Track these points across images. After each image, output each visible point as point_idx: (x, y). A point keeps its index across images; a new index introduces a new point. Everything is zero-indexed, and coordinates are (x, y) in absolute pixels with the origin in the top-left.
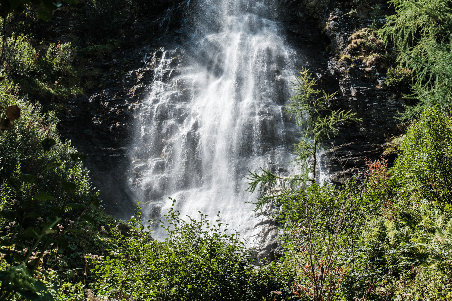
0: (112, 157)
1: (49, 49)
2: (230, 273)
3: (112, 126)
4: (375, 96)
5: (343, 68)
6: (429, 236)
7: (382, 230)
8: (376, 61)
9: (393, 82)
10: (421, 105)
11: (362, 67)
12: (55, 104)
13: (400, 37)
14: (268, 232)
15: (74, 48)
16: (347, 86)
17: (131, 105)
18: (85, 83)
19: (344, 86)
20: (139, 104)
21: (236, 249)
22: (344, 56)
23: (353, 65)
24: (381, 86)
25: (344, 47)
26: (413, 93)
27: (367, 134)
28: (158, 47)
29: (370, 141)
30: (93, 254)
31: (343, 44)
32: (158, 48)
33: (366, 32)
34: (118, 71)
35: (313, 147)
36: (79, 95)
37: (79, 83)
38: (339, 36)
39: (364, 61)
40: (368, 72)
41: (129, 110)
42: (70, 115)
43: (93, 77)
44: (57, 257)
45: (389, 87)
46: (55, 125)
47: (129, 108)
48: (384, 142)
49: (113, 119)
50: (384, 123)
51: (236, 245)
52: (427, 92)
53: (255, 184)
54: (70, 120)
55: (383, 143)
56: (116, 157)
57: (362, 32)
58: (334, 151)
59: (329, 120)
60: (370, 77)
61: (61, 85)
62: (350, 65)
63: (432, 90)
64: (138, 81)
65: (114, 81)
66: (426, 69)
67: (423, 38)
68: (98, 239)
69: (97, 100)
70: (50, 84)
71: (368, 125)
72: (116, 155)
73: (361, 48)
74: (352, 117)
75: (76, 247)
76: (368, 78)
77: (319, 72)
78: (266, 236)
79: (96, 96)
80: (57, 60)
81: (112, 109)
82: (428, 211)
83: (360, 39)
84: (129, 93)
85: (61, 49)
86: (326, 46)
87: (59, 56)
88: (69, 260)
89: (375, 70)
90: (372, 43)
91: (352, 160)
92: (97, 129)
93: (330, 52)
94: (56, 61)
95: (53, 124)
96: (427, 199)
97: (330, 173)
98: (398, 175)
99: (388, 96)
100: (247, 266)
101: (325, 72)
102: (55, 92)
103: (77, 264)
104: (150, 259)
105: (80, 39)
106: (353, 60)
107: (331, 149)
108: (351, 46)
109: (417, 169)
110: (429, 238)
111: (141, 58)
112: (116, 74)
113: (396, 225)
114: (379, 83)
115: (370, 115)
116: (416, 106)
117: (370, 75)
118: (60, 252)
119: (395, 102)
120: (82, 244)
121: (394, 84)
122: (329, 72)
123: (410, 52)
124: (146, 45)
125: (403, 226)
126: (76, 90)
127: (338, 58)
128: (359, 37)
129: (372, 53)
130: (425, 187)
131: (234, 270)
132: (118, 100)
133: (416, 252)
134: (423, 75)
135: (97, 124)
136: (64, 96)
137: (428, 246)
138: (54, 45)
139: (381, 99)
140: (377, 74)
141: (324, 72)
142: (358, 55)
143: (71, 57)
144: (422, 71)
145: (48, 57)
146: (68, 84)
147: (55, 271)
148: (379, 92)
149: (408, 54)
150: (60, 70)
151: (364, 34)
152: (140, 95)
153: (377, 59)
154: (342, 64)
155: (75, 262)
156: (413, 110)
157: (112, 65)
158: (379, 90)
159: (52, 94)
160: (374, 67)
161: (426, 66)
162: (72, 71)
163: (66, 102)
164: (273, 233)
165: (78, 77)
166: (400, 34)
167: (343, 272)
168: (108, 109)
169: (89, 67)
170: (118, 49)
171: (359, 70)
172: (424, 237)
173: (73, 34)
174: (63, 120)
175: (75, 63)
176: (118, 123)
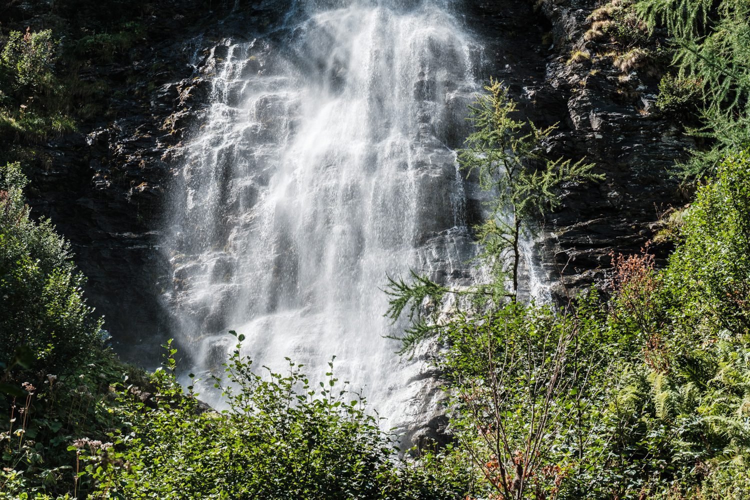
0: (132, 251)
1: (10, 43)
2: (347, 475)
3: (131, 192)
4: (637, 129)
5: (576, 76)
6: (732, 402)
7: (643, 391)
8: (639, 63)
9: (672, 103)
10: (720, 148)
11: (612, 75)
12: (20, 150)
13: (679, 18)
14: (431, 394)
15: (58, 40)
16: (584, 110)
17: (168, 150)
18: (78, 108)
19: (578, 111)
20: (183, 149)
21: (359, 430)
22: (578, 53)
23: (595, 71)
24: (649, 111)
25: (578, 36)
26: (704, 125)
27: (621, 203)
28: (219, 36)
29: (628, 217)
30: (92, 438)
31: (575, 30)
32: (219, 40)
33: (620, 8)
34: (142, 84)
35: (513, 232)
36: (67, 132)
37: (68, 107)
38: (569, 14)
39: (616, 63)
40: (624, 85)
41: (165, 160)
42: (50, 170)
43: (94, 95)
44: (22, 445)
45: (664, 114)
46: (21, 191)
47: (164, 155)
48: (654, 218)
49: (134, 177)
50: (655, 182)
51: (360, 423)
52: (732, 124)
53: (401, 303)
54: (50, 179)
55: (652, 221)
56: (139, 250)
57: (612, 6)
58: (559, 237)
59: (541, 180)
60: (627, 95)
61: (32, 111)
62: (589, 70)
63: (741, 120)
64: (182, 103)
65: (134, 103)
66: (728, 80)
67: (725, 20)
68: (103, 409)
69: (101, 142)
70: (12, 110)
71: (623, 186)
72: (139, 247)
73: (610, 37)
74: (586, 172)
75: (61, 426)
76: (624, 95)
77: (529, 84)
78: (427, 401)
79: (101, 132)
80: (24, 64)
81: (131, 158)
82: (730, 354)
83: (607, 21)
84: (164, 127)
85: (33, 42)
86: (544, 35)
87: (28, 57)
88: (46, 451)
89: (637, 80)
90: (632, 28)
91: (593, 253)
92: (103, 196)
93: (550, 45)
94: (24, 66)
95: (16, 187)
96: (730, 330)
97: (552, 280)
98: (676, 284)
99: (663, 129)
100: (380, 462)
101: (541, 85)
102: (21, 125)
103: (62, 458)
104: (193, 450)
105: (68, 22)
106: (594, 61)
107: (552, 234)
108: (591, 33)
109: (709, 272)
110: (732, 406)
111: (186, 59)
112: (139, 89)
113: (670, 381)
114: (644, 106)
115: (628, 166)
116: (711, 150)
117: (628, 90)
118: (28, 435)
119: (675, 141)
120: (72, 419)
121: (673, 108)
122: (549, 84)
123: (699, 47)
124: (197, 33)
125: (684, 382)
126: (61, 121)
127: (567, 57)
128: (605, 16)
129: (631, 47)
130: (727, 307)
131: (354, 470)
132: (142, 140)
133: (707, 432)
134: (723, 90)
135: (102, 186)
136: (39, 134)
137: (730, 422)
138: (19, 34)
139: (648, 137)
140: (641, 87)
141: (539, 84)
142: (604, 51)
143: (51, 58)
144: (721, 84)
145: (6, 59)
146: (45, 110)
147: (19, 473)
148: (645, 123)
149: (694, 52)
150: (30, 82)
151: (615, 11)
152: (185, 130)
153: (641, 60)
154: (573, 69)
155: (59, 454)
156: (704, 158)
157: (130, 72)
158: (646, 119)
159: (14, 130)
160: (635, 73)
161: (728, 74)
162: (54, 84)
163: (41, 145)
164: (441, 395)
165: (65, 96)
166: (679, 12)
167: (561, 473)
168: (123, 158)
169: (86, 77)
170: (142, 42)
171: (607, 80)
172: (724, 404)
173: (56, 13)
174: (36, 180)
175: (59, 69)
176: (142, 184)
